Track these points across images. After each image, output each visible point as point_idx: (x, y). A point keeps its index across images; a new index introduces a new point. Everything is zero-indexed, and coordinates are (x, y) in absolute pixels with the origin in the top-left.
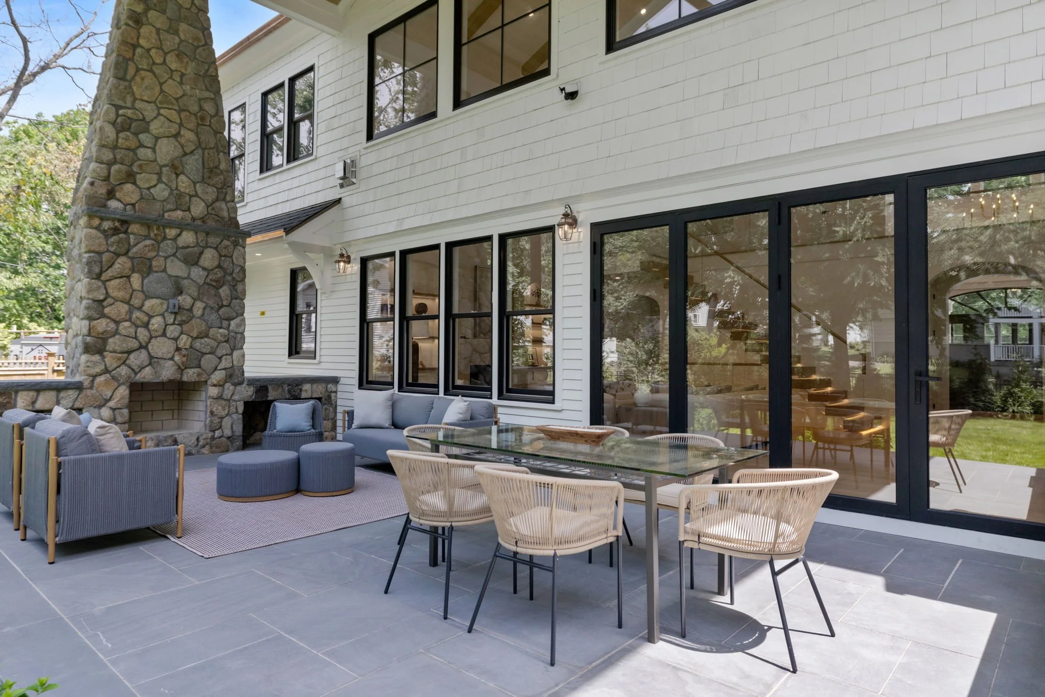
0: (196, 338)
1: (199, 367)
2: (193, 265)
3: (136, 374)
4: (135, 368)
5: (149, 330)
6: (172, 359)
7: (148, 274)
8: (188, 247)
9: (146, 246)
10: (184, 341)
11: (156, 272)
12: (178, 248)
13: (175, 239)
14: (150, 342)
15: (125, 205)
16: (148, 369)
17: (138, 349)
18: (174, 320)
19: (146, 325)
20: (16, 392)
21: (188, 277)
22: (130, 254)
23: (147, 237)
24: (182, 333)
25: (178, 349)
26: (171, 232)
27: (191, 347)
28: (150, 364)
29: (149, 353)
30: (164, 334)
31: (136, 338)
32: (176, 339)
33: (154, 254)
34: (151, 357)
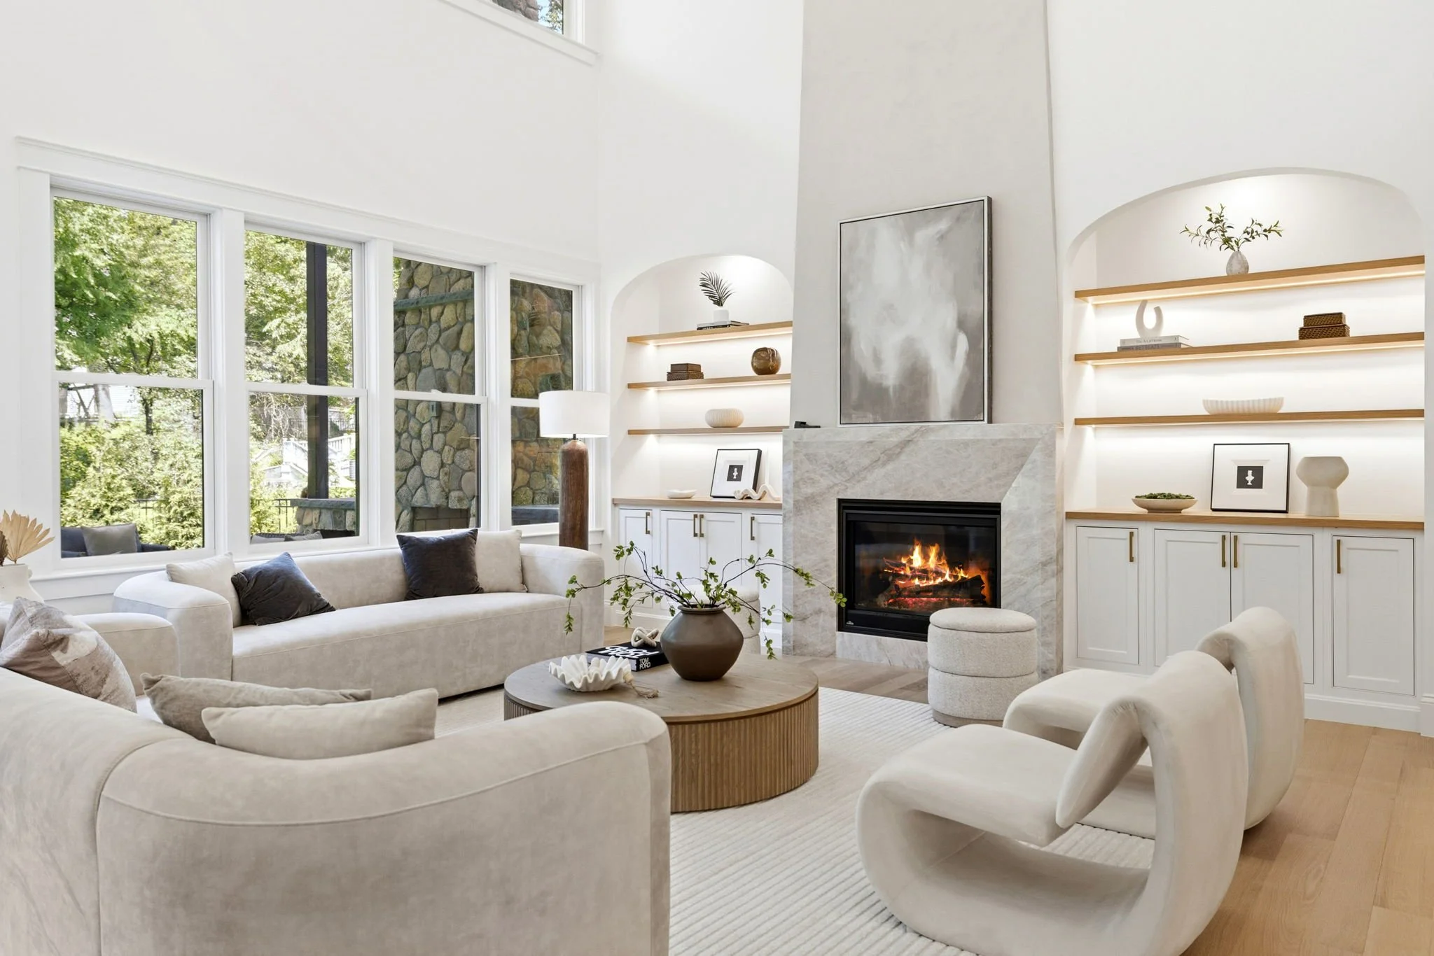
0: (458, 449)
1: (460, 489)
2: (453, 350)
3: (413, 496)
4: (411, 488)
5: (421, 442)
6: (438, 478)
7: (420, 370)
8: (449, 328)
9: (415, 337)
10: (447, 455)
11: (425, 367)
12: (440, 332)
13: (438, 321)
14: (422, 456)
15: (421, 290)
16: (419, 490)
17: (414, 465)
18: (439, 427)
19: (419, 436)
20: (346, 510)
21: (449, 369)
22: (407, 352)
23: (417, 326)
24: (445, 444)
25: (442, 465)
26: (435, 312)
27: (453, 462)
28: (423, 484)
29: (422, 471)
30: (431, 447)
31: (411, 452)
32: (440, 452)
33: (422, 345)
34: (424, 477)
